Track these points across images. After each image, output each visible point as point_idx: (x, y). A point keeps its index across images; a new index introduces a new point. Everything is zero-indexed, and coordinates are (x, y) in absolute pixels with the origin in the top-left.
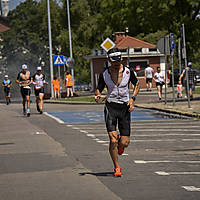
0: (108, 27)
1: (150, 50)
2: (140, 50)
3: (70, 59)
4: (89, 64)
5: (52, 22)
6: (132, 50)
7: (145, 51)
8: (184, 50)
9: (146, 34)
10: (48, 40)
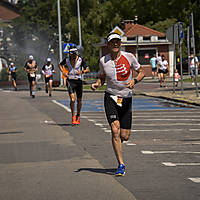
0: (117, 15)
1: (159, 38)
2: (149, 38)
3: (80, 46)
4: (98, 52)
5: (61, 9)
6: (141, 39)
7: (154, 39)
8: (193, 39)
9: (155, 22)
10: (57, 27)
